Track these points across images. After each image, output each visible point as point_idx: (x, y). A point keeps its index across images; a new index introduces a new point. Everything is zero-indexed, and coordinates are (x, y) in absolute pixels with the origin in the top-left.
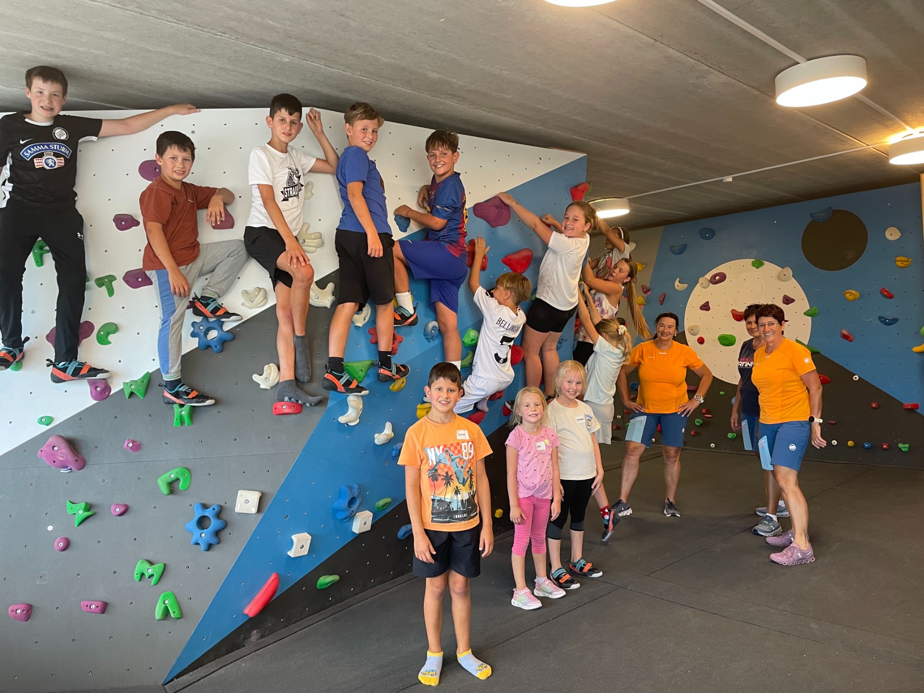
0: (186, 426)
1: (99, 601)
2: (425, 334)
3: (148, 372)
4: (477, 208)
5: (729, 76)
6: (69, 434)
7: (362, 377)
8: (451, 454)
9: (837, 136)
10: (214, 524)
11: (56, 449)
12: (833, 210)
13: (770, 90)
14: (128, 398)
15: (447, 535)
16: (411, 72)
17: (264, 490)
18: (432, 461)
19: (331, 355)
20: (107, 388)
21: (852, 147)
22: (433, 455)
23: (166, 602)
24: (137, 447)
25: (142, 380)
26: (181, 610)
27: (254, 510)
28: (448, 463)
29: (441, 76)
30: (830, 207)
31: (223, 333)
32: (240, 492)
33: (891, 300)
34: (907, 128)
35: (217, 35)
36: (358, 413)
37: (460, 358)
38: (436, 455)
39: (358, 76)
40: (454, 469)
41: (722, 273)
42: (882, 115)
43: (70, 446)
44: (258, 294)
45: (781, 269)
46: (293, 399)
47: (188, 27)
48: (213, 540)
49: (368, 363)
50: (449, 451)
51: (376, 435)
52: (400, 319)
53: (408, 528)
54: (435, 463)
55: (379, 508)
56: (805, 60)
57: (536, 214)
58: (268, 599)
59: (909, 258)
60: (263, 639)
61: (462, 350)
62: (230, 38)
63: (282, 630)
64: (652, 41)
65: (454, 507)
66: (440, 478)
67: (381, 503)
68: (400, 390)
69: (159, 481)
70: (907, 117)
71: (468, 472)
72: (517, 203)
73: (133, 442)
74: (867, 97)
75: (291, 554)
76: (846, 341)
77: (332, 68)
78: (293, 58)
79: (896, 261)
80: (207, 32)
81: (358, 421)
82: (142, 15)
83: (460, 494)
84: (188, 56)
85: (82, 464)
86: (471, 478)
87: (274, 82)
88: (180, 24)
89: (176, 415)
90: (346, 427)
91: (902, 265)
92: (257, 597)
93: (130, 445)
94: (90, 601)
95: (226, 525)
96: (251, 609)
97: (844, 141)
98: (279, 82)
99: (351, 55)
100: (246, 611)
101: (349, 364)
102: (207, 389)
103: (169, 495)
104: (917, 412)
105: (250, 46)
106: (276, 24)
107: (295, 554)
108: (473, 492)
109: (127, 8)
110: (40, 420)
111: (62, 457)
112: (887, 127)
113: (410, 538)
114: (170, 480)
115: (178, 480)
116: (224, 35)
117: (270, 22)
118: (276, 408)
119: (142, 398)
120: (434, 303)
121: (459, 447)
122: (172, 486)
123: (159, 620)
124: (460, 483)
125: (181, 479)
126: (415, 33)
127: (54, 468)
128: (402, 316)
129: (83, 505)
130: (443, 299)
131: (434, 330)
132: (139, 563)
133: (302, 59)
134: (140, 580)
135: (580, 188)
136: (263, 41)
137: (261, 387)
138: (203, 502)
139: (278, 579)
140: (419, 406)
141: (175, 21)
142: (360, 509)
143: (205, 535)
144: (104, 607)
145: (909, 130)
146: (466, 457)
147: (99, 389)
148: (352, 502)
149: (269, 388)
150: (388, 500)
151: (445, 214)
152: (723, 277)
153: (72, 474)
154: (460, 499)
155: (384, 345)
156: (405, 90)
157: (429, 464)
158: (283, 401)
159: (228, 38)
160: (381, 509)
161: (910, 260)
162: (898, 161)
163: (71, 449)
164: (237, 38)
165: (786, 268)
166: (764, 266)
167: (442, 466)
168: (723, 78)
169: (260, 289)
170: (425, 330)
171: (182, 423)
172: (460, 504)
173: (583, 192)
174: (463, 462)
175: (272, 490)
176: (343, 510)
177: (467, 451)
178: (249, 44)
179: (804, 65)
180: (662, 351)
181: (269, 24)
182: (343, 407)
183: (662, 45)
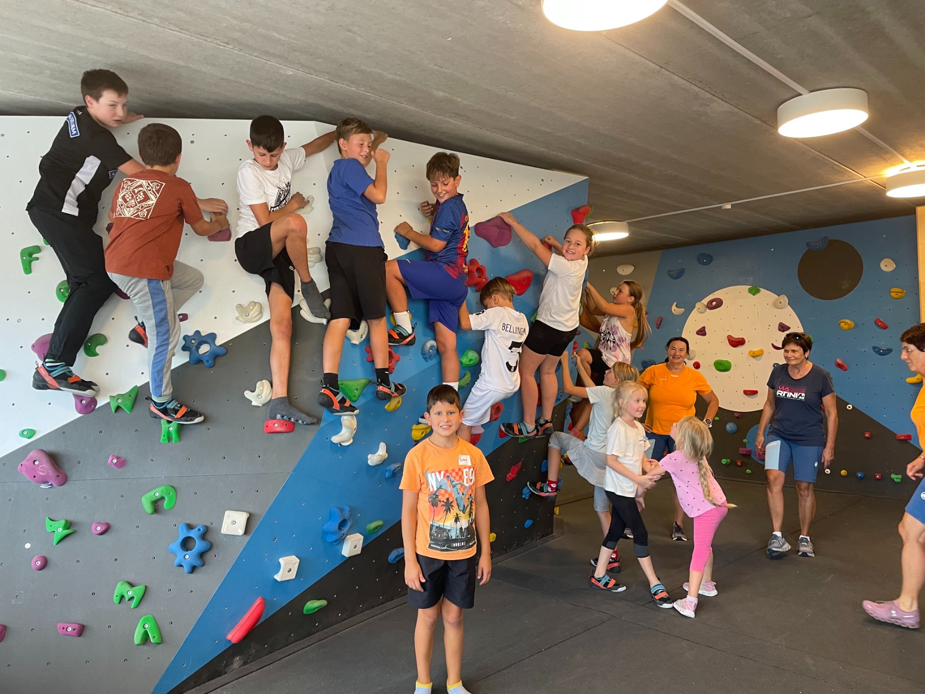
0: (174, 442)
1: (76, 623)
2: (423, 354)
3: (136, 386)
4: (479, 228)
5: (732, 105)
6: (51, 448)
7: (357, 396)
8: (452, 480)
9: (835, 167)
10: (199, 546)
11: (37, 463)
12: (829, 240)
13: (773, 120)
14: (113, 411)
15: (443, 563)
16: (416, 90)
17: (252, 511)
18: (432, 487)
19: (326, 371)
20: (93, 401)
21: (849, 179)
22: (434, 480)
23: (146, 626)
24: (121, 463)
25: (129, 394)
26: (161, 634)
27: (241, 532)
28: (449, 489)
29: (446, 94)
30: (826, 237)
31: (215, 347)
32: (227, 513)
33: (885, 330)
34: (905, 161)
35: (220, 45)
36: (352, 433)
37: (458, 378)
38: (437, 480)
39: (362, 92)
40: (455, 495)
41: (720, 299)
42: (881, 148)
43: (51, 461)
44: (253, 309)
45: (776, 296)
46: (285, 417)
47: (191, 36)
48: (197, 563)
49: (363, 381)
50: (451, 477)
51: (369, 456)
52: (398, 338)
53: (399, 552)
54: (435, 489)
55: (370, 531)
56: (807, 91)
57: (537, 236)
58: (252, 624)
59: (903, 290)
60: (246, 666)
61: (460, 370)
62: (233, 49)
63: (266, 656)
64: (658, 68)
65: (453, 535)
66: (440, 504)
67: (373, 525)
68: (395, 410)
69: (143, 499)
70: (906, 151)
71: (468, 499)
72: (518, 223)
73: (118, 458)
74: (867, 130)
75: (278, 577)
76: (840, 369)
77: (336, 82)
78: (296, 71)
79: (890, 292)
80: (210, 42)
81: (352, 441)
82: (144, 23)
83: (459, 521)
84: (190, 65)
85: (63, 479)
86: (471, 505)
87: (277, 95)
88: (183, 33)
89: (164, 432)
90: (339, 447)
91: (896, 296)
92: (242, 622)
93: (115, 461)
94: (66, 623)
95: (211, 547)
96: (234, 635)
97: (842, 173)
98: (282, 94)
99: (356, 71)
100: (229, 637)
101: (345, 382)
102: (197, 405)
103: (153, 514)
104: (910, 444)
105: (254, 57)
106: (281, 37)
107: (281, 578)
108: (472, 519)
109: (129, 15)
110: (21, 433)
111: (43, 472)
112: (885, 160)
113: (401, 562)
114: (154, 499)
115: (163, 498)
116: (228, 46)
117: (275, 34)
118: (267, 426)
119: (129, 413)
120: (433, 322)
121: (460, 473)
122: (157, 505)
123: (138, 645)
124: (460, 510)
125: (166, 498)
126: (422, 52)
127: (33, 483)
128: (400, 334)
129: (63, 522)
130: (442, 318)
131: (432, 349)
132: (119, 584)
133: (306, 73)
134: (120, 603)
135: (581, 210)
136: (266, 53)
137: (253, 404)
138: (188, 522)
139: (263, 603)
140: (414, 427)
141: (178, 29)
142: (350, 532)
143: (189, 557)
144: (81, 630)
145: (907, 163)
146: (467, 483)
147: (84, 402)
148: (342, 524)
149: (261, 405)
150: (380, 523)
151: (444, 236)
152: (719, 303)
153: (53, 490)
154: (459, 527)
155: (381, 362)
156: (409, 107)
157: (430, 489)
158: (275, 418)
159: (231, 49)
160: (372, 532)
161: (905, 291)
162: (896, 193)
163: (53, 464)
164: (241, 50)
165: (782, 296)
166: (760, 293)
167: (443, 492)
168: (726, 107)
169: (256, 303)
170: (423, 349)
171: (170, 439)
172: (458, 531)
173: (584, 214)
174: (464, 488)
175: (261, 511)
176: (333, 533)
177: (468, 478)
178: (253, 56)
179: (807, 97)
180: (674, 373)
181: (274, 36)
182: (337, 426)
183: (667, 72)
